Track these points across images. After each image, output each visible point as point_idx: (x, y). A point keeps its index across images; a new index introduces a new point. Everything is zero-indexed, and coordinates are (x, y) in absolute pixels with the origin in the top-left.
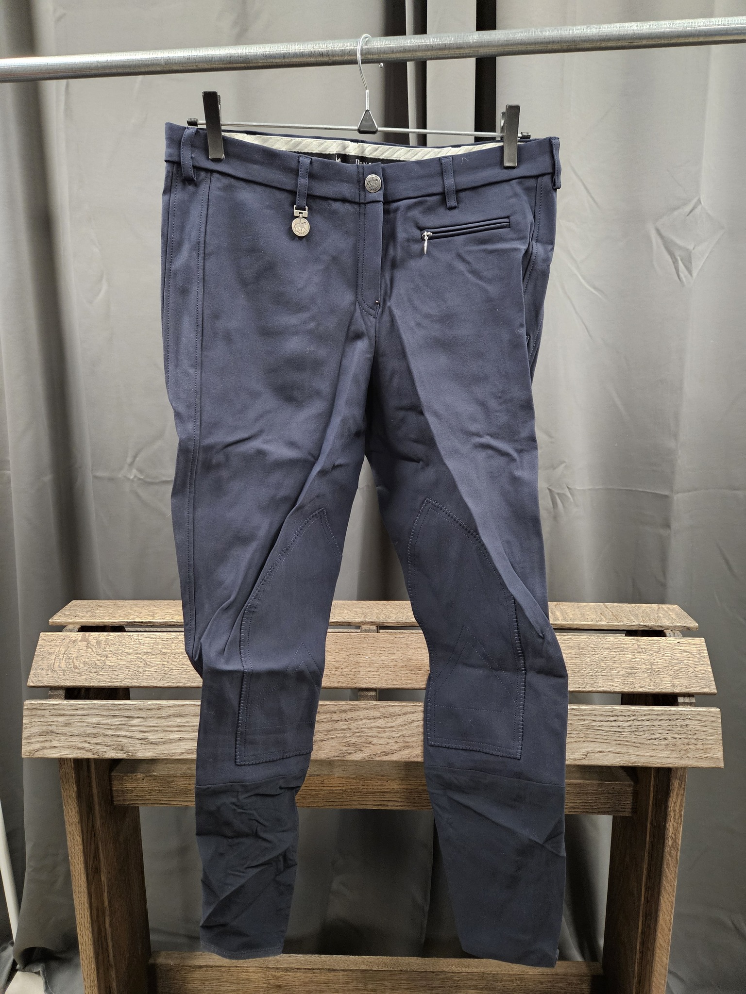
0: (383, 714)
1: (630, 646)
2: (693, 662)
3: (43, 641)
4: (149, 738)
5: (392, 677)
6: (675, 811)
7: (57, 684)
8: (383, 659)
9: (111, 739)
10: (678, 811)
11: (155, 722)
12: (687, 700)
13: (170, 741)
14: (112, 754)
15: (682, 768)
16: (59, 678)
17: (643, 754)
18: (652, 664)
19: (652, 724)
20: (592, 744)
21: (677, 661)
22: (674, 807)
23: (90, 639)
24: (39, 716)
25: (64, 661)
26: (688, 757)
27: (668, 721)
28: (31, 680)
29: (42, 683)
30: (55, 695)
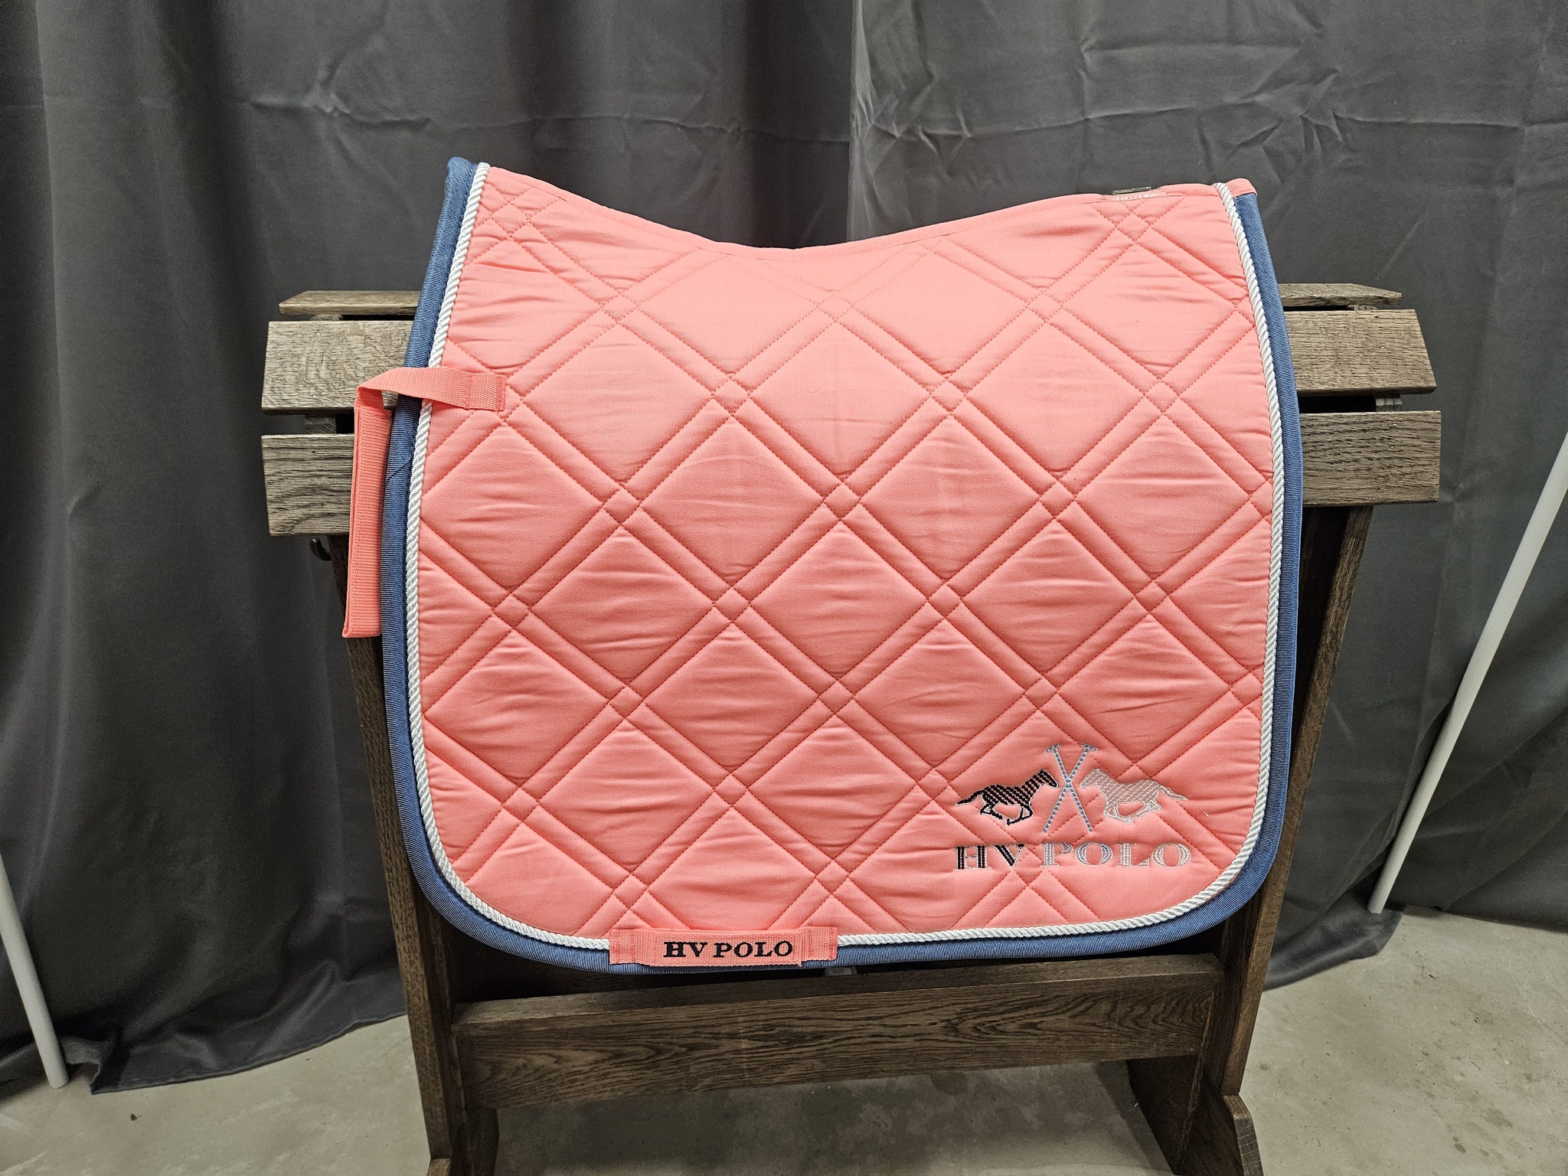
2: (1398, 345)
3: (276, 336)
7: (320, 406)
10: (1346, 589)
12: (1388, 401)
16: (321, 395)
17: (1322, 487)
18: (1337, 349)
19: (1335, 438)
21: (1376, 344)
22: (1342, 581)
23: (367, 331)
24: (294, 460)
25: (323, 368)
26: (1387, 487)
27: (1362, 433)
28: (268, 399)
29: (290, 403)
30: (318, 425)
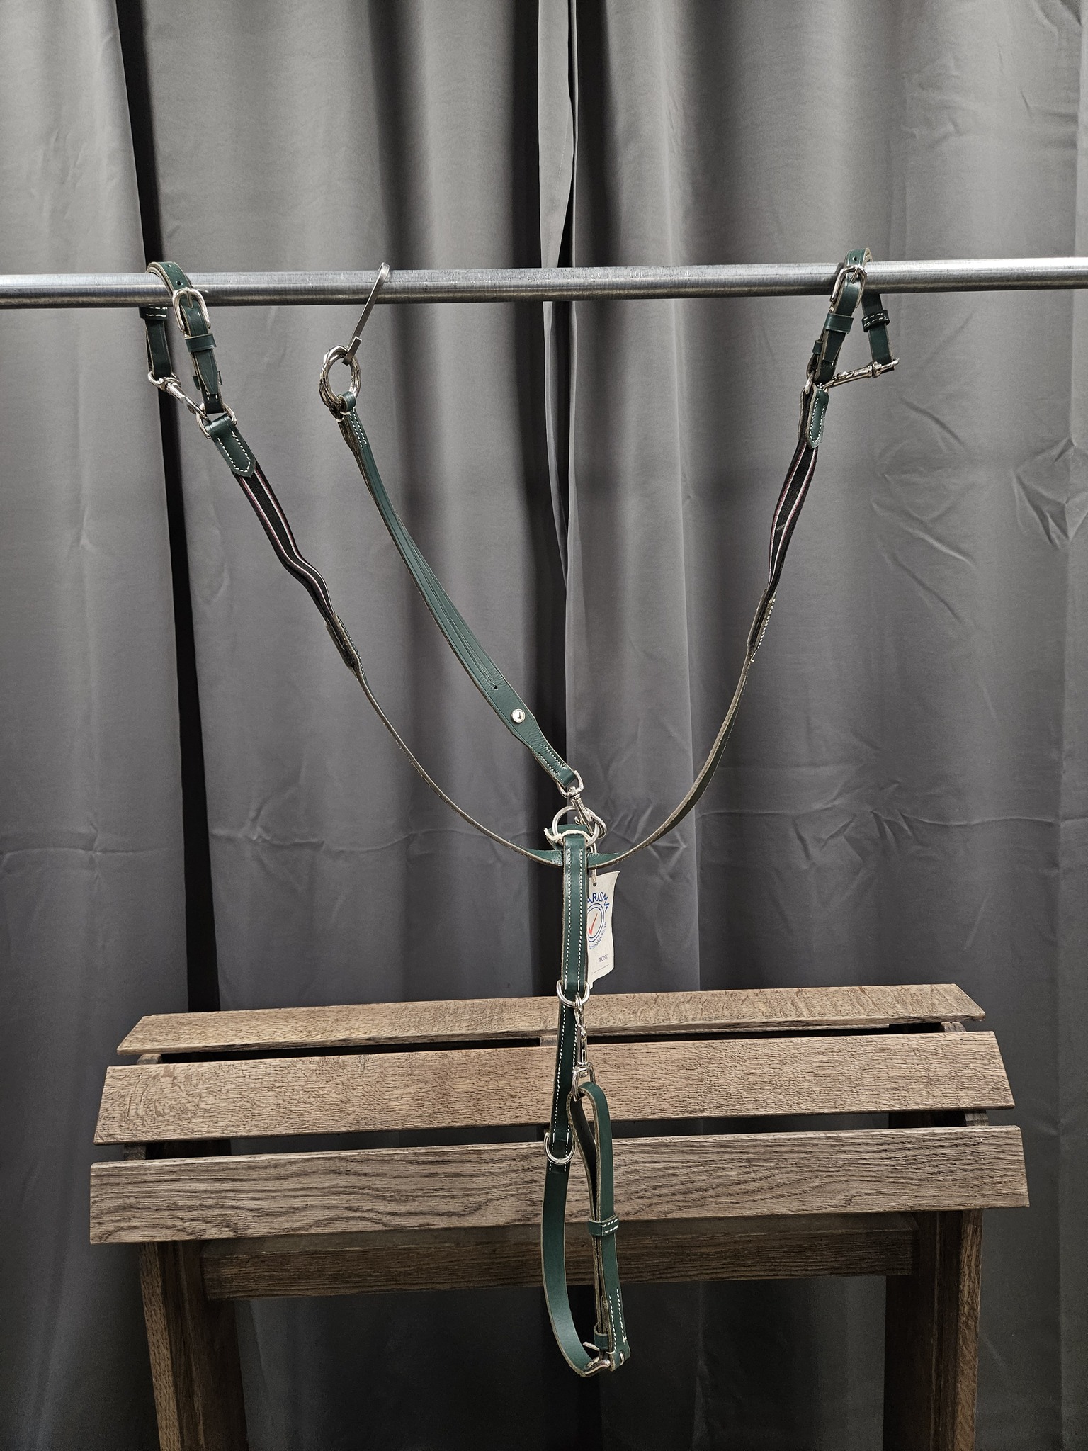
1: (899, 1047)
2: (981, 1066)
3: (111, 1079)
4: (263, 1207)
6: (969, 1267)
7: (135, 1139)
9: (212, 1212)
10: (974, 1267)
11: (270, 1185)
12: (977, 1118)
13: (294, 1210)
14: (213, 1233)
15: (975, 1209)
16: (136, 1130)
17: (925, 1194)
18: (928, 1070)
19: (932, 1152)
20: (857, 1184)
21: (961, 1065)
22: (968, 1261)
23: (176, 1072)
24: (112, 1185)
25: (141, 1106)
26: (983, 1195)
27: (954, 1148)
28: (99, 1135)
29: (114, 1138)
30: (132, 1154)
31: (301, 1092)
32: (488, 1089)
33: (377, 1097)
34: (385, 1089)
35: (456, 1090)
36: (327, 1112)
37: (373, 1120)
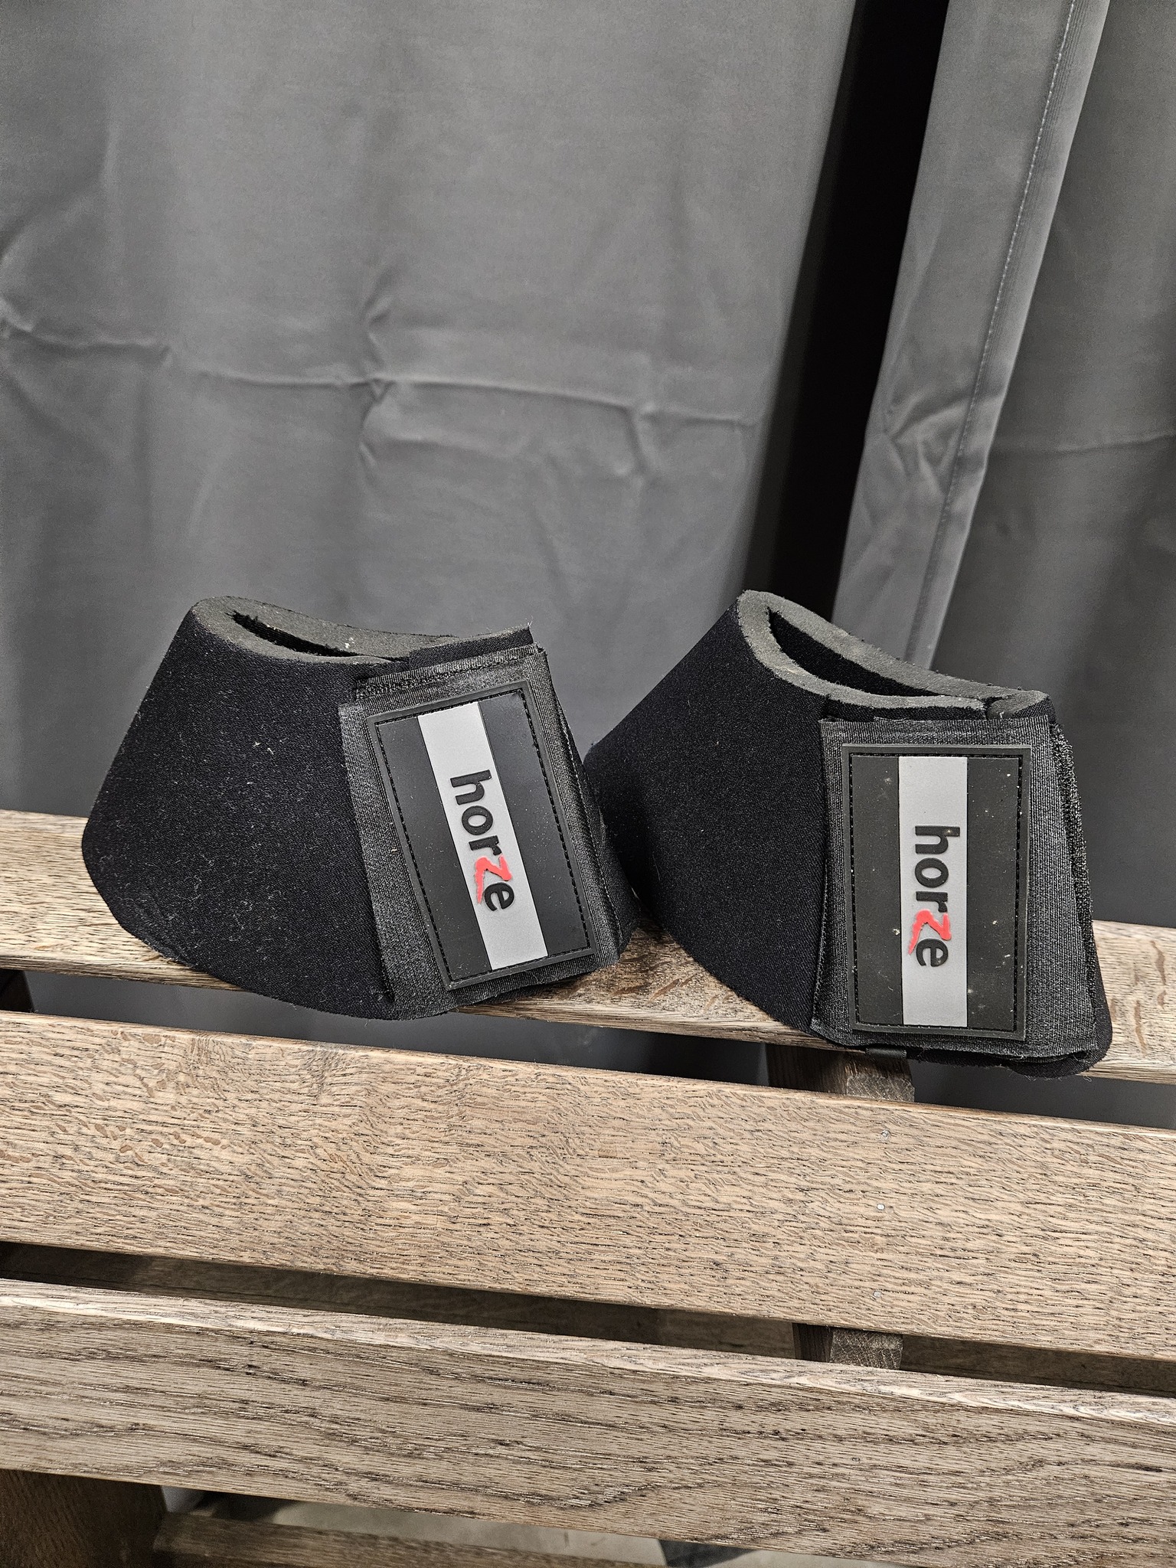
0: (926, 1429)
5: (978, 1298)
8: (945, 1220)
13: (99, 1430)
31: (128, 1131)
32: (684, 1203)
33: (354, 1178)
34: (379, 1159)
35: (588, 1193)
36: (201, 1202)
37: (335, 1243)
